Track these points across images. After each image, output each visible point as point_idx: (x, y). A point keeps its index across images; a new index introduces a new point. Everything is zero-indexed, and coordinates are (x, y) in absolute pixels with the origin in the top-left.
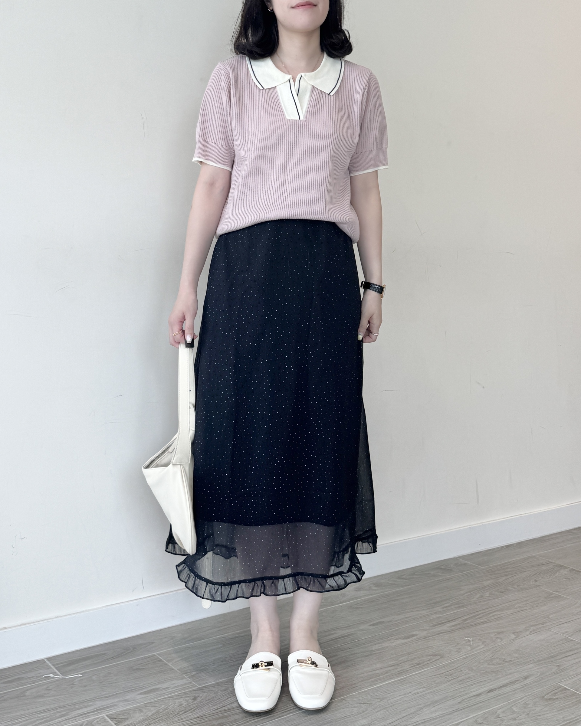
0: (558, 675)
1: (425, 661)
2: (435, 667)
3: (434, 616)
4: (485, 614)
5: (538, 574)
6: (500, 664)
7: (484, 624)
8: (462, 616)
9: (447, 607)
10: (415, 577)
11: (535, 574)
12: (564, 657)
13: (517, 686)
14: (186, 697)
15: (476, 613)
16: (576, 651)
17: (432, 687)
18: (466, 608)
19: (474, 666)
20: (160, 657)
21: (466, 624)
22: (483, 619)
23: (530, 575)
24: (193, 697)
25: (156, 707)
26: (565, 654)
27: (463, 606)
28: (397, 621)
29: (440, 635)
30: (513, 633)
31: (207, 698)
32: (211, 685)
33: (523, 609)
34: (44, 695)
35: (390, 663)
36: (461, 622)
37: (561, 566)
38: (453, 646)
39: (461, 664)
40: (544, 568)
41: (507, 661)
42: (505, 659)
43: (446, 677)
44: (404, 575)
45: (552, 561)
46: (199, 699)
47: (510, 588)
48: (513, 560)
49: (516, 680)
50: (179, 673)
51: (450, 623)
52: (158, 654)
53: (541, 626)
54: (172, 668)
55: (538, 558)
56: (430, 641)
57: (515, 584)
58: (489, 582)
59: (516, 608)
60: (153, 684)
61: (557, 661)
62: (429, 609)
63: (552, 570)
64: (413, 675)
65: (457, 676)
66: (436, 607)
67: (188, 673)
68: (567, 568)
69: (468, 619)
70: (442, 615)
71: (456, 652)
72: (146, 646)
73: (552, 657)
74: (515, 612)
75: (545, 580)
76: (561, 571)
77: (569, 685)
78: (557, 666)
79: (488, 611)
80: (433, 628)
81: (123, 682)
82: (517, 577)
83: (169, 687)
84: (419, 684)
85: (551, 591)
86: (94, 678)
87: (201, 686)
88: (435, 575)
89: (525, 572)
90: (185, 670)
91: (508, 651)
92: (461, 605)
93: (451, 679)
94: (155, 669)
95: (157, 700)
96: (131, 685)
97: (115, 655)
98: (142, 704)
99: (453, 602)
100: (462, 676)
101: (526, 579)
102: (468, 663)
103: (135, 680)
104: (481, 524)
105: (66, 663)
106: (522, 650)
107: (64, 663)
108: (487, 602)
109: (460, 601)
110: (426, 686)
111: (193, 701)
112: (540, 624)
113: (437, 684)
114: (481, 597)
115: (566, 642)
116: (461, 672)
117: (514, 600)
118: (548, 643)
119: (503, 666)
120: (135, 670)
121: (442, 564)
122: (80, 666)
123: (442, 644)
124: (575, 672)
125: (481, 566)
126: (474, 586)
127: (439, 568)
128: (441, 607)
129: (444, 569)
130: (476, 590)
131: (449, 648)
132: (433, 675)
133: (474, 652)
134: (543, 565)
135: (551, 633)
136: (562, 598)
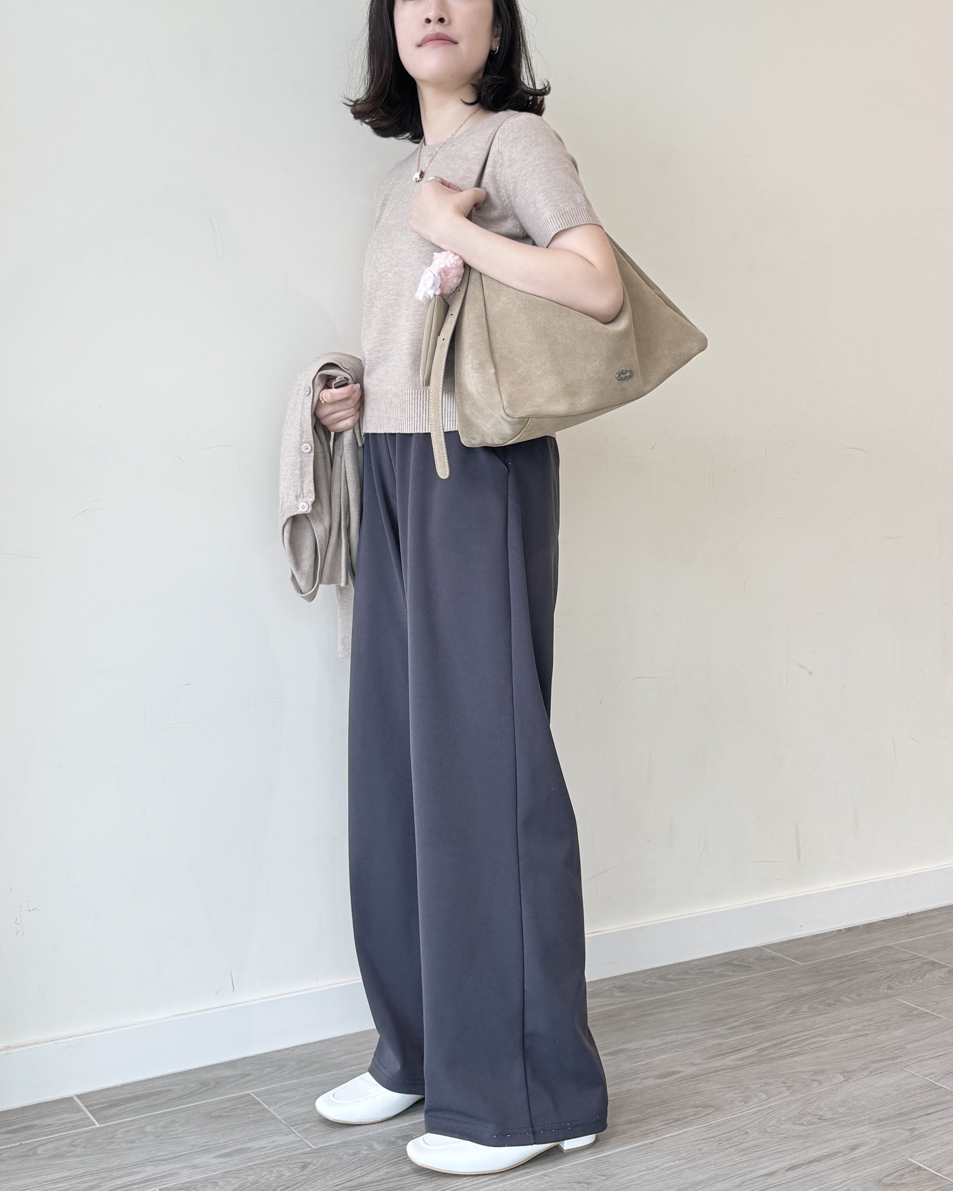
0: (910, 1145)
1: (688, 1115)
2: (703, 1127)
3: (711, 1042)
4: (797, 1039)
5: (893, 976)
6: (813, 1124)
7: (794, 1056)
8: (760, 1043)
9: (735, 1027)
10: (687, 977)
11: (890, 976)
12: (924, 1115)
13: (839, 1160)
14: (290, 1164)
15: (782, 1039)
16: (943, 1106)
17: (695, 1158)
18: (766, 1030)
19: (770, 1126)
20: (257, 1098)
21: (763, 1056)
22: (792, 1049)
23: (880, 978)
24: (302, 1164)
25: (242, 1178)
26: (925, 1110)
27: (762, 1027)
28: (648, 1048)
29: (718, 1073)
30: (841, 1073)
31: (324, 1166)
32: (332, 1145)
33: (861, 1033)
34: (65, 1154)
35: (630, 1117)
36: (757, 1052)
37: (934, 963)
38: (736, 1091)
39: (747, 1122)
40: (904, 966)
41: (824, 1120)
42: (822, 1116)
43: (721, 1143)
44: (671, 973)
45: (921, 955)
46: (311, 1167)
47: (844, 998)
48: (856, 953)
49: (837, 1151)
50: (285, 1125)
51: (737, 1054)
52: (255, 1093)
53: (888, 1063)
54: (274, 1115)
55: (897, 950)
56: (700, 1083)
57: (853, 991)
58: (810, 988)
59: (851, 1032)
60: (240, 1141)
61: (910, 1121)
62: (705, 1030)
63: (918, 970)
64: (664, 1138)
65: (738, 1142)
66: (718, 1027)
67: (299, 1124)
68: (944, 967)
69: (768, 1048)
70: (725, 1041)
71: (741, 1101)
72: (237, 1081)
73: (902, 1114)
74: (848, 1039)
75: (904, 986)
76: (934, 973)
77: (925, 1163)
78: (909, 1130)
79: (803, 1036)
80: (707, 1061)
81: (193, 1137)
82: (859, 980)
83: (266, 1147)
84: (674, 1154)
85: (914, 1006)
86: (148, 1129)
87: (317, 1147)
88: (721, 976)
89: (872, 972)
90: (295, 1119)
91: (828, 1103)
92: (758, 1025)
93: (727, 1146)
94: (247, 1117)
95: (242, 1167)
96: (205, 1142)
97: (187, 1092)
98: (219, 1173)
99: (747, 1019)
100: (747, 1142)
101: (873, 984)
102: (760, 1120)
103: (213, 1134)
104: (805, 894)
105: (106, 1105)
106: (852, 1101)
107: (104, 1103)
108: (804, 1020)
109: (759, 1017)
110: (685, 1156)
111: (301, 1169)
112: (887, 1059)
113: (703, 1153)
114: (794, 1012)
115: (929, 1091)
116: (746, 1136)
117: (849, 1019)
118: (898, 1092)
119: (818, 1127)
120: (214, 1117)
121: (735, 957)
122: (127, 1110)
123: (719, 1089)
124: (939, 1141)
125: (799, 961)
126: (783, 994)
127: (728, 963)
128: (726, 1027)
129: (737, 965)
130: (787, 1001)
131: (731, 1095)
132: (699, 1138)
133: (770, 1102)
134: (903, 961)
135: (904, 1075)
136: (930, 1017)
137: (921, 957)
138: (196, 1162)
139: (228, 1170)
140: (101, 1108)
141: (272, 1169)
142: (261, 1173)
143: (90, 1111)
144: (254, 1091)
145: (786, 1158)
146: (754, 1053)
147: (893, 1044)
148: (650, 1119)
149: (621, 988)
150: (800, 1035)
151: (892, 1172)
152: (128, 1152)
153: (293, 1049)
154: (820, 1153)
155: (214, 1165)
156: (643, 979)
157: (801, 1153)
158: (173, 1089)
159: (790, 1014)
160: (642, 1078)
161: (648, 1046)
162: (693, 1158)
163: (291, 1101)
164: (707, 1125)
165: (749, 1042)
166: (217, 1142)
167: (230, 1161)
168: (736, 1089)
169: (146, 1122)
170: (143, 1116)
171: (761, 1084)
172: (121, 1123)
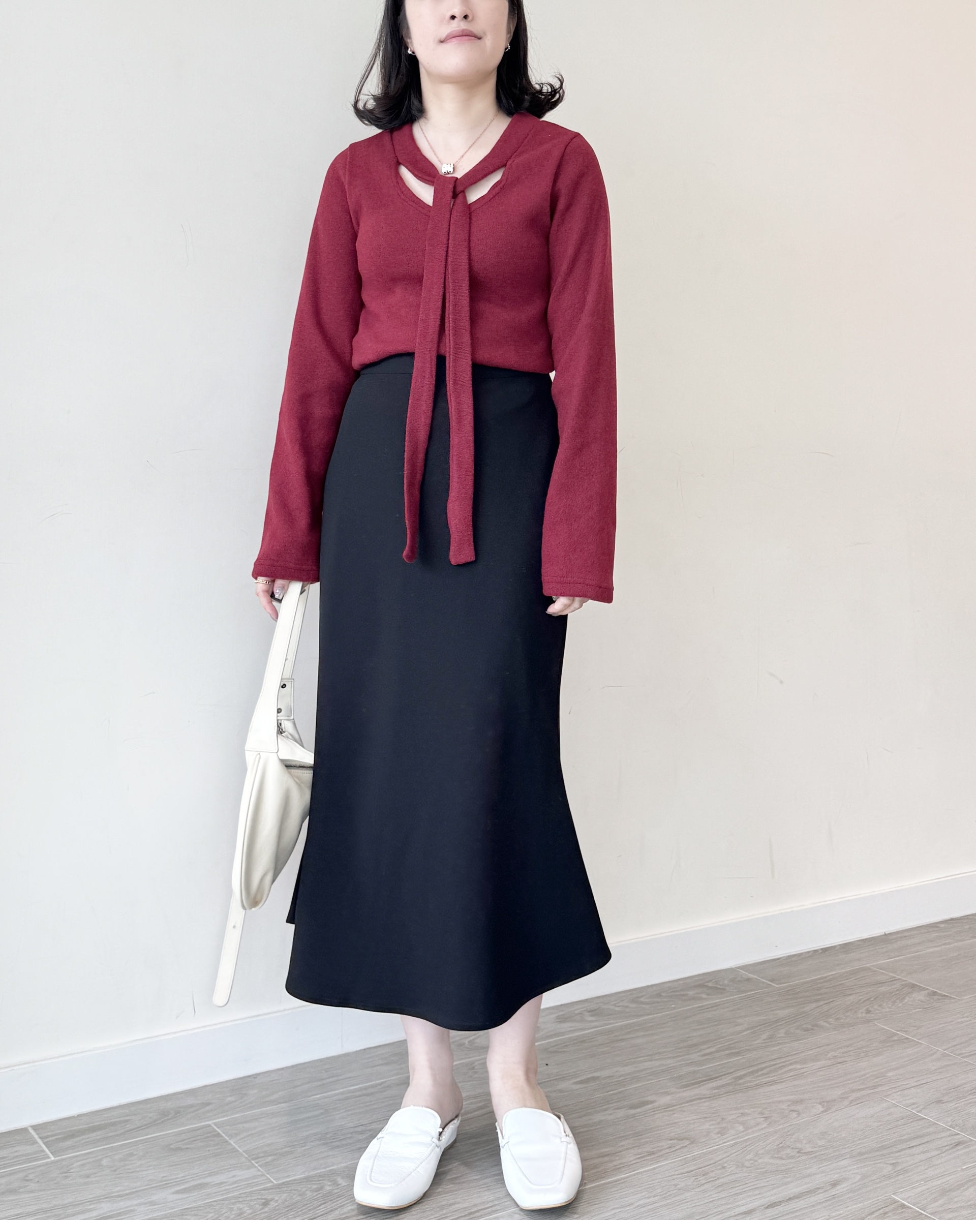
0: (893, 1180)
1: (662, 1149)
2: (681, 1160)
3: (687, 1070)
4: (774, 1067)
5: (872, 999)
6: (792, 1157)
7: (771, 1085)
8: (735, 1071)
9: (710, 1053)
10: (660, 1000)
11: (869, 999)
12: (904, 1149)
13: (820, 1197)
14: (251, 1200)
15: (760, 1066)
16: (926, 1139)
17: (670, 1195)
18: (742, 1057)
19: (747, 1160)
20: (217, 1129)
21: (740, 1085)
22: (769, 1077)
23: (859, 1001)
24: (263, 1201)
25: (201, 1215)
26: (908, 1143)
27: (738, 1054)
28: (620, 1076)
29: (695, 1102)
30: (819, 1103)
31: (286, 1203)
32: (295, 1180)
33: (839, 1060)
34: (18, 1190)
36: (733, 1080)
37: (913, 986)
38: (713, 1122)
39: (724, 1156)
40: (883, 989)
41: (805, 1153)
42: (801, 1149)
43: (697, 1179)
44: (643, 996)
45: (900, 977)
46: (273, 1204)
47: (821, 1023)
48: (832, 975)
49: (818, 1186)
50: (246, 1158)
51: (712, 1082)
52: (214, 1123)
53: (869, 1092)
54: (234, 1148)
55: (875, 971)
56: (674, 1114)
57: (831, 1015)
58: (786, 1012)
59: (830, 1059)
60: (199, 1176)
61: (893, 1155)
62: (680, 1056)
63: (897, 992)
64: (638, 1173)
65: (715, 1177)
66: (692, 1053)
67: (260, 1157)
68: (924, 989)
69: (745, 1075)
70: (700, 1068)
71: (718, 1133)
72: (197, 1110)
73: (884, 1148)
74: (827, 1066)
75: (884, 1010)
76: (913, 996)
77: (909, 1200)
78: (891, 1164)
79: (780, 1063)
80: (680, 1090)
81: (151, 1171)
82: (837, 1003)
83: (225, 1182)
84: (648, 1189)
85: (893, 1031)
86: (105, 1162)
87: (280, 1182)
88: (694, 999)
89: (851, 995)
90: (256, 1152)
91: (808, 1135)
92: (734, 1051)
93: (704, 1182)
94: (208, 1149)
95: (202, 1204)
96: (164, 1177)
97: (146, 1123)
98: (177, 1211)
99: (722, 1045)
100: (723, 1177)
101: (851, 1008)
102: (736, 1154)
103: (171, 1168)
104: (780, 912)
105: (60, 1136)
106: (832, 1133)
107: (59, 1134)
108: (779, 1047)
109: (734, 1043)
110: (660, 1193)
111: (263, 1206)
112: (867, 1088)
113: (679, 1189)
114: (771, 1037)
115: (912, 1122)
116: (723, 1170)
117: (827, 1045)
118: (880, 1123)
119: (798, 1161)
120: (173, 1150)
121: (709, 980)
122: (84, 1141)
123: (694, 1120)
124: (922, 1177)
125: (774, 983)
126: (759, 1018)
127: (702, 986)
128: (699, 1054)
129: (711, 987)
130: (763, 1026)
131: (707, 1126)
132: (673, 1173)
133: (747, 1135)
134: (882, 983)
135: (885, 1105)
136: (911, 1043)
137: (899, 979)
138: (154, 1198)
139: (187, 1207)
140: (57, 1139)
141: (233, 1206)
142: (221, 1210)
143: (45, 1143)
144: (214, 1121)
145: (764, 1195)
146: (730, 1081)
147: (873, 1071)
148: (624, 1152)
149: (593, 1012)
150: (778, 1062)
151: (874, 1209)
152: (83, 1187)
153: (255, 1076)
154: (800, 1189)
155: (172, 1202)
156: (614, 1002)
157: (780, 1189)
158: (129, 1120)
159: (767, 1039)
160: (615, 1107)
161: (621, 1074)
162: (668, 1194)
163: (253, 1132)
165: (724, 1070)
166: (175, 1177)
167: (189, 1197)
169: (103, 1155)
170: (99, 1148)
171: (738, 1115)
172: (77, 1156)
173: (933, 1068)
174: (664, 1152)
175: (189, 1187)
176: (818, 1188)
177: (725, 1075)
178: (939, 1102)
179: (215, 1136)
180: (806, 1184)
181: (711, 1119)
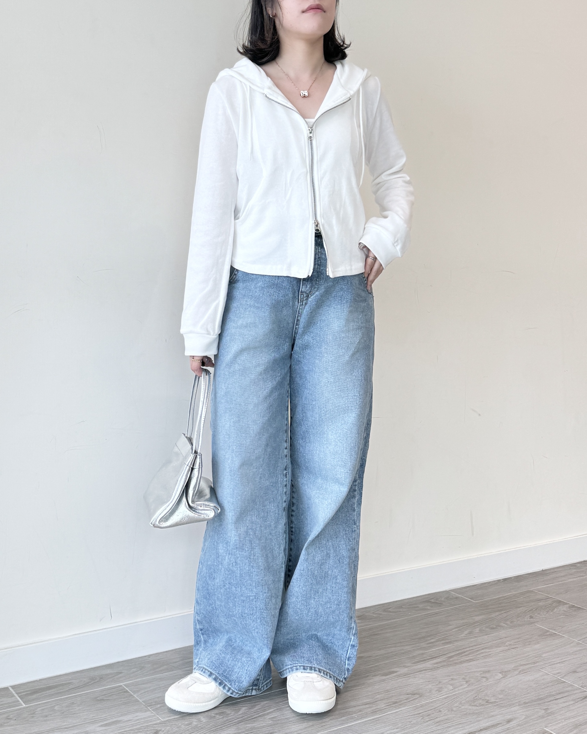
0: (545, 719)
2: (412, 707)
3: (417, 652)
4: (472, 651)
5: (534, 610)
6: (483, 705)
7: (470, 662)
8: (448, 653)
9: (432, 643)
10: (401, 610)
11: (531, 610)
12: (553, 700)
13: (499, 729)
14: (147, 730)
15: (463, 651)
16: (566, 694)
17: (407, 728)
18: (452, 645)
19: (455, 707)
20: (126, 688)
21: (450, 661)
22: (469, 657)
23: (526, 611)
24: (155, 731)
26: (555, 697)
27: (450, 643)
28: (377, 656)
29: (421, 672)
30: (500, 673)
31: (169, 732)
32: (174, 718)
33: (513, 647)
34: (3, 724)
35: (365, 701)
36: (447, 659)
37: (560, 602)
39: (440, 704)
40: (541, 604)
41: (490, 703)
42: (488, 700)
43: (423, 718)
44: (390, 608)
45: (551, 596)
46: (161, 733)
47: (502, 624)
48: (509, 595)
49: (498, 723)
50: (144, 705)
51: (434, 660)
52: (125, 685)
53: (531, 666)
54: (137, 700)
55: (536, 593)
56: (410, 679)
57: (508, 620)
58: (480, 617)
59: (507, 646)
60: (115, 716)
61: (545, 704)
62: (413, 644)
63: (550, 606)
64: (387, 715)
65: (434, 717)
66: (421, 642)
67: (153, 705)
68: (566, 604)
69: (454, 656)
70: (426, 652)
71: (437, 691)
72: (113, 677)
73: (540, 699)
74: (505, 650)
75: (541, 616)
76: (560, 608)
77: (555, 731)
78: (544, 709)
79: (476, 648)
80: (414, 665)
81: (85, 713)
82: (512, 612)
83: (131, 720)
84: (393, 725)
85: (547, 629)
86: (56, 708)
87: (165, 720)
88: (423, 609)
89: (521, 607)
90: (149, 702)
91: (492, 692)
92: (447, 641)
93: (428, 720)
94: (120, 700)
96: (93, 717)
97: (81, 684)
99: (440, 637)
100: (440, 717)
101: (520, 615)
102: (448, 703)
103: (98, 711)
104: (476, 557)
105: (29, 692)
106: (508, 691)
108: (476, 638)
109: (448, 636)
110: (401, 726)
112: (530, 663)
113: (412, 724)
114: (470, 633)
115: (557, 684)
116: (440, 713)
117: (506, 638)
118: (537, 685)
119: (486, 707)
120: (98, 700)
121: (431, 598)
122: (43, 696)
123: (422, 683)
124: (563, 717)
125: (473, 600)
126: (464, 621)
127: (428, 601)
128: (426, 643)
129: (433, 602)
130: (466, 626)
131: (430, 686)
132: (409, 715)
133: (455, 691)
134: (540, 600)
135: (541, 674)
136: (558, 636)
138: (87, 729)
140: (26, 694)
143: (19, 697)
144: (125, 683)
145: (466, 727)
146: (445, 659)
147: (534, 653)
148: (378, 702)
149: (360, 617)
150: (474, 648)
152: (43, 723)
153: (150, 656)
154: (488, 724)
155: (98, 731)
156: (373, 612)
157: (475, 724)
158: (72, 683)
160: (373, 675)
163: (148, 690)
164: (415, 706)
165: (441, 652)
166: (100, 717)
167: (109, 729)
168: (433, 683)
169: (55, 703)
170: (53, 699)
171: (449, 680)
172: (39, 704)
173: (572, 652)
174: (403, 702)
175: (109, 723)
176: (499, 724)
177: (441, 655)
178: (575, 672)
179: (125, 692)
180: (491, 721)
181: (432, 682)
